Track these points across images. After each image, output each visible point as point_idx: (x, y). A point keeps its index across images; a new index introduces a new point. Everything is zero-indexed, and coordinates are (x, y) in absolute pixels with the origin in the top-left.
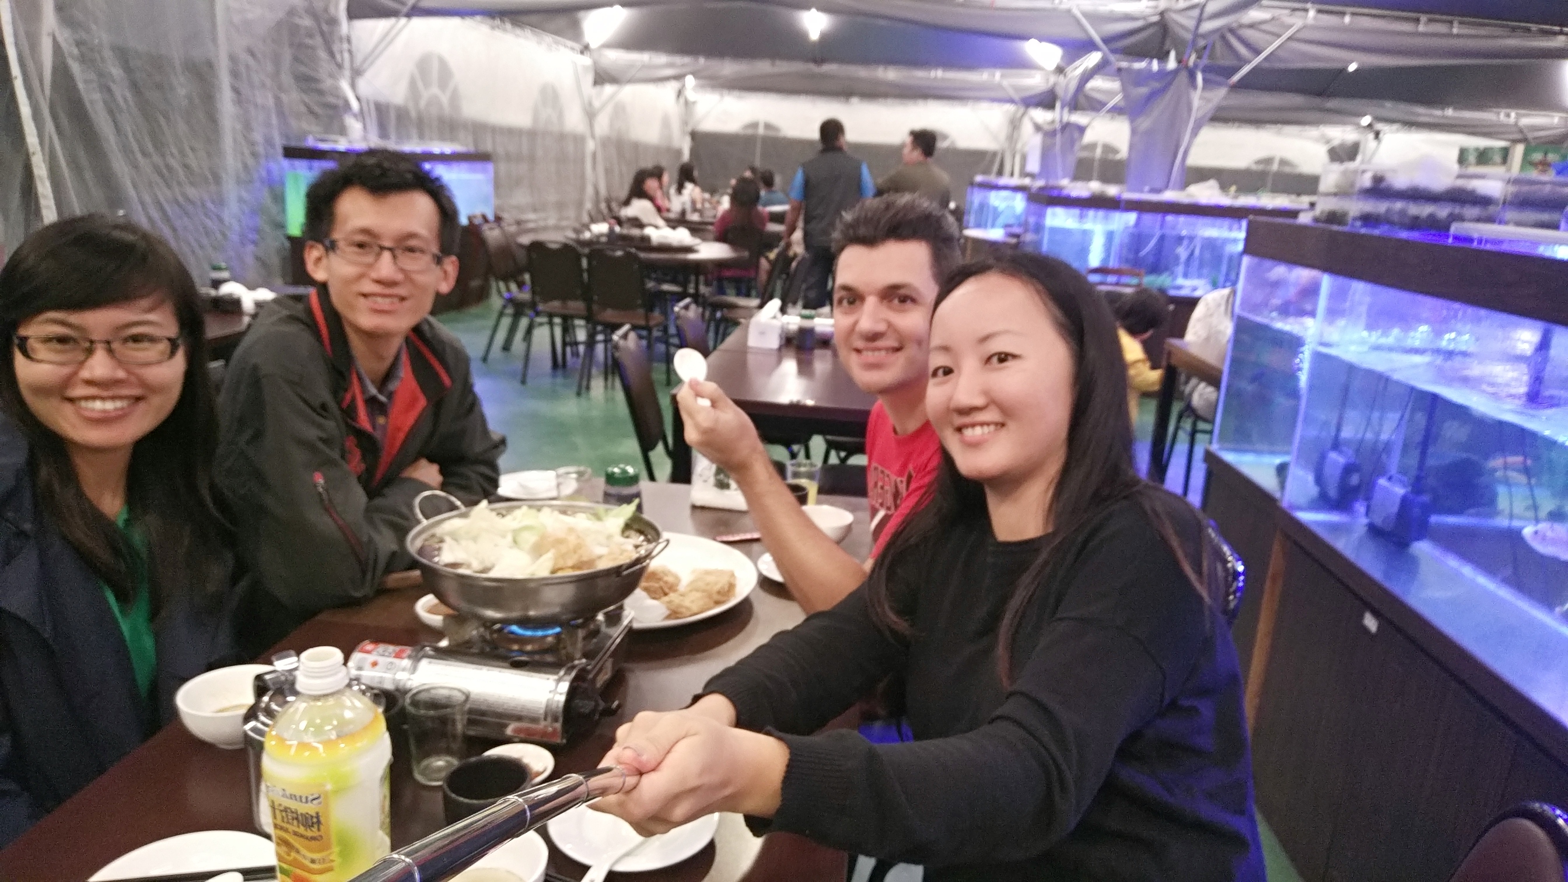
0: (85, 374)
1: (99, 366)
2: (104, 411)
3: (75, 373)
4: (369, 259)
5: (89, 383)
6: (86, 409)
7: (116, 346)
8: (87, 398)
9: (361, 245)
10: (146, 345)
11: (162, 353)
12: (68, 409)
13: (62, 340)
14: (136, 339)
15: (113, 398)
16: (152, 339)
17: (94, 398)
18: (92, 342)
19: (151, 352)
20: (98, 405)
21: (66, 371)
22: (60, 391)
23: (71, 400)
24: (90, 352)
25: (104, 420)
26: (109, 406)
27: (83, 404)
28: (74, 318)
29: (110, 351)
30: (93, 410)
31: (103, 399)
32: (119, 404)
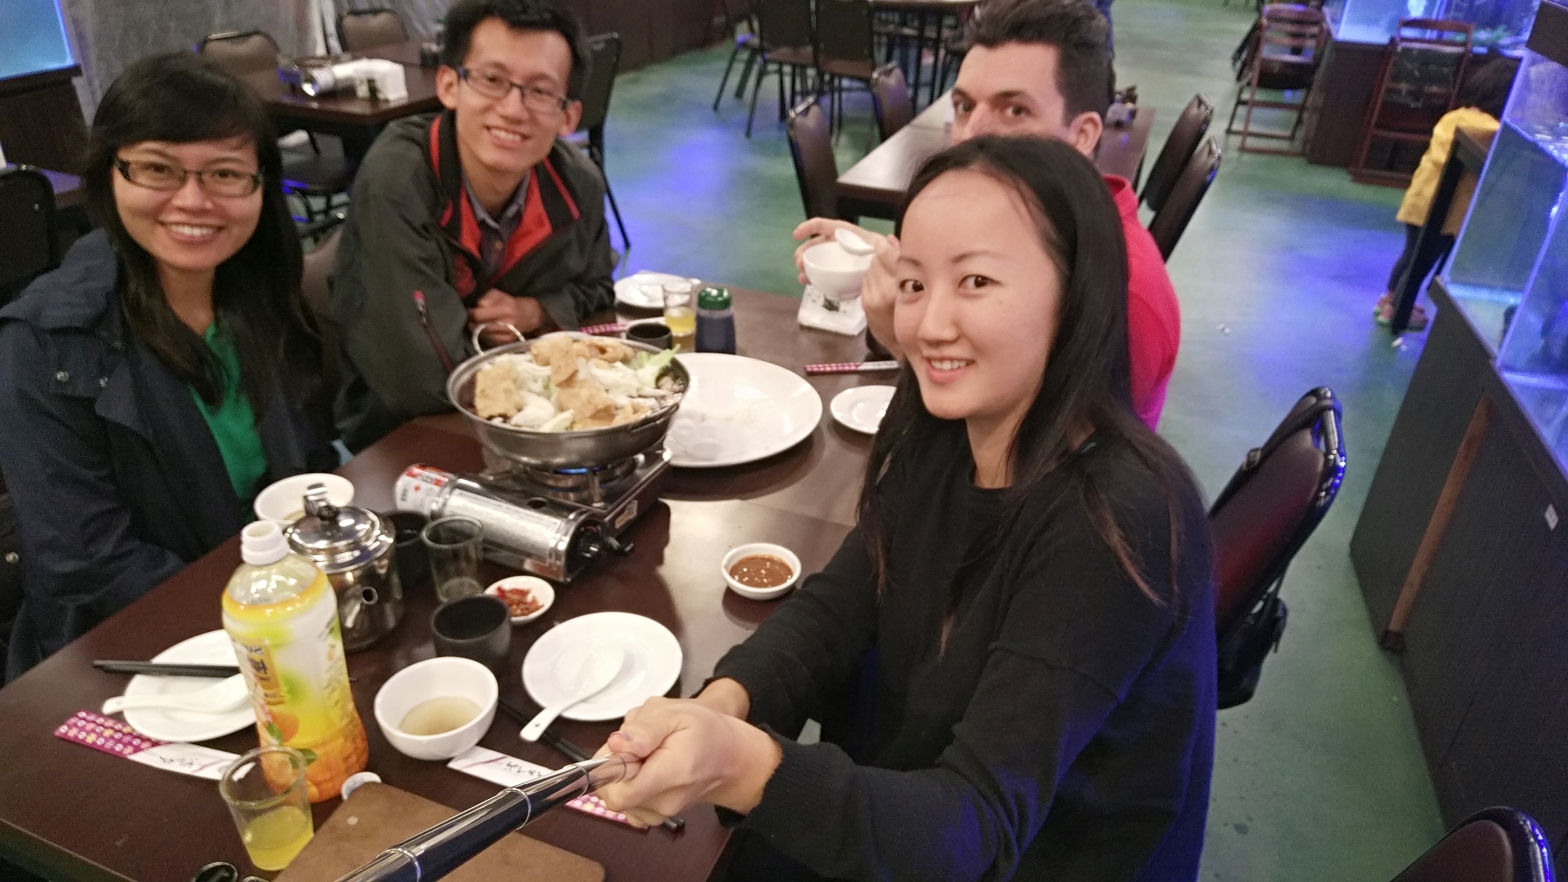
0: (178, 202)
1: (189, 195)
2: (192, 236)
3: (168, 201)
4: (498, 93)
5: (182, 210)
6: (177, 233)
7: (206, 177)
8: (177, 224)
9: (493, 79)
10: (230, 179)
11: (246, 188)
12: (160, 230)
13: (158, 168)
14: (224, 174)
15: (200, 226)
16: (236, 175)
17: (183, 224)
18: (185, 172)
19: (236, 187)
20: (187, 231)
21: (162, 196)
22: (154, 215)
23: (163, 224)
24: (183, 181)
25: (190, 244)
26: (197, 232)
27: (174, 228)
28: (173, 150)
29: (201, 182)
30: (182, 234)
31: (192, 226)
32: (205, 231)
